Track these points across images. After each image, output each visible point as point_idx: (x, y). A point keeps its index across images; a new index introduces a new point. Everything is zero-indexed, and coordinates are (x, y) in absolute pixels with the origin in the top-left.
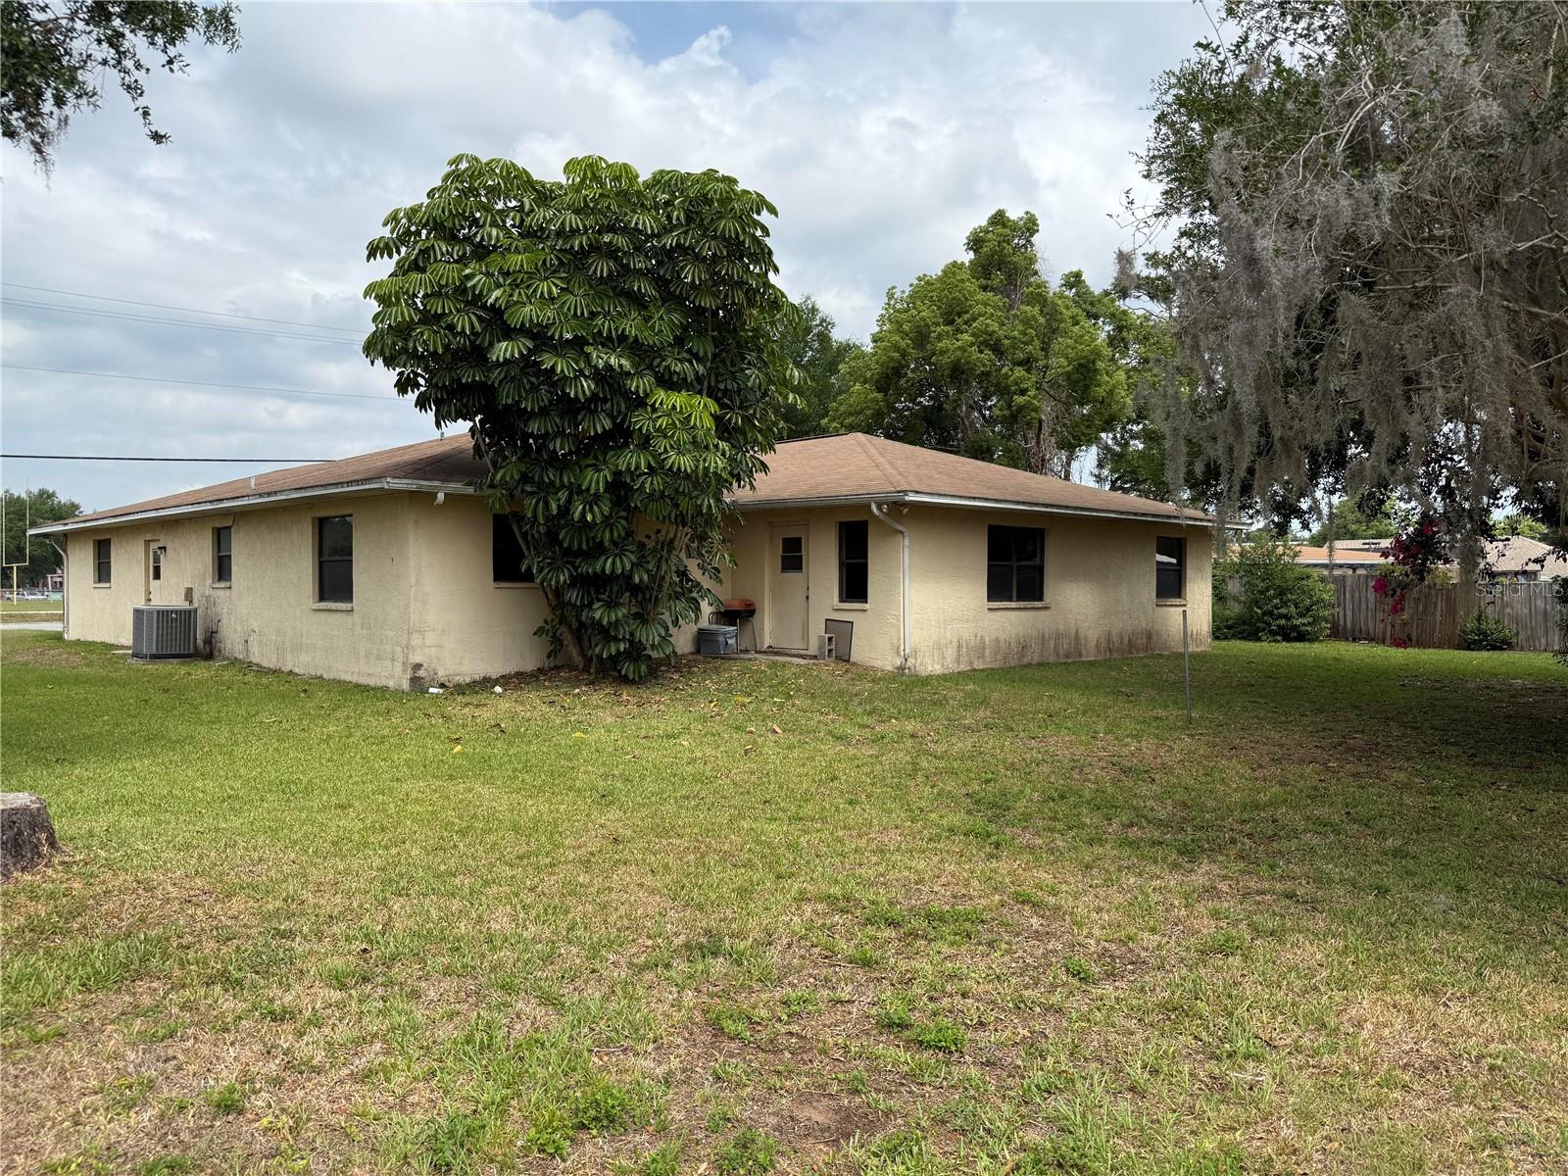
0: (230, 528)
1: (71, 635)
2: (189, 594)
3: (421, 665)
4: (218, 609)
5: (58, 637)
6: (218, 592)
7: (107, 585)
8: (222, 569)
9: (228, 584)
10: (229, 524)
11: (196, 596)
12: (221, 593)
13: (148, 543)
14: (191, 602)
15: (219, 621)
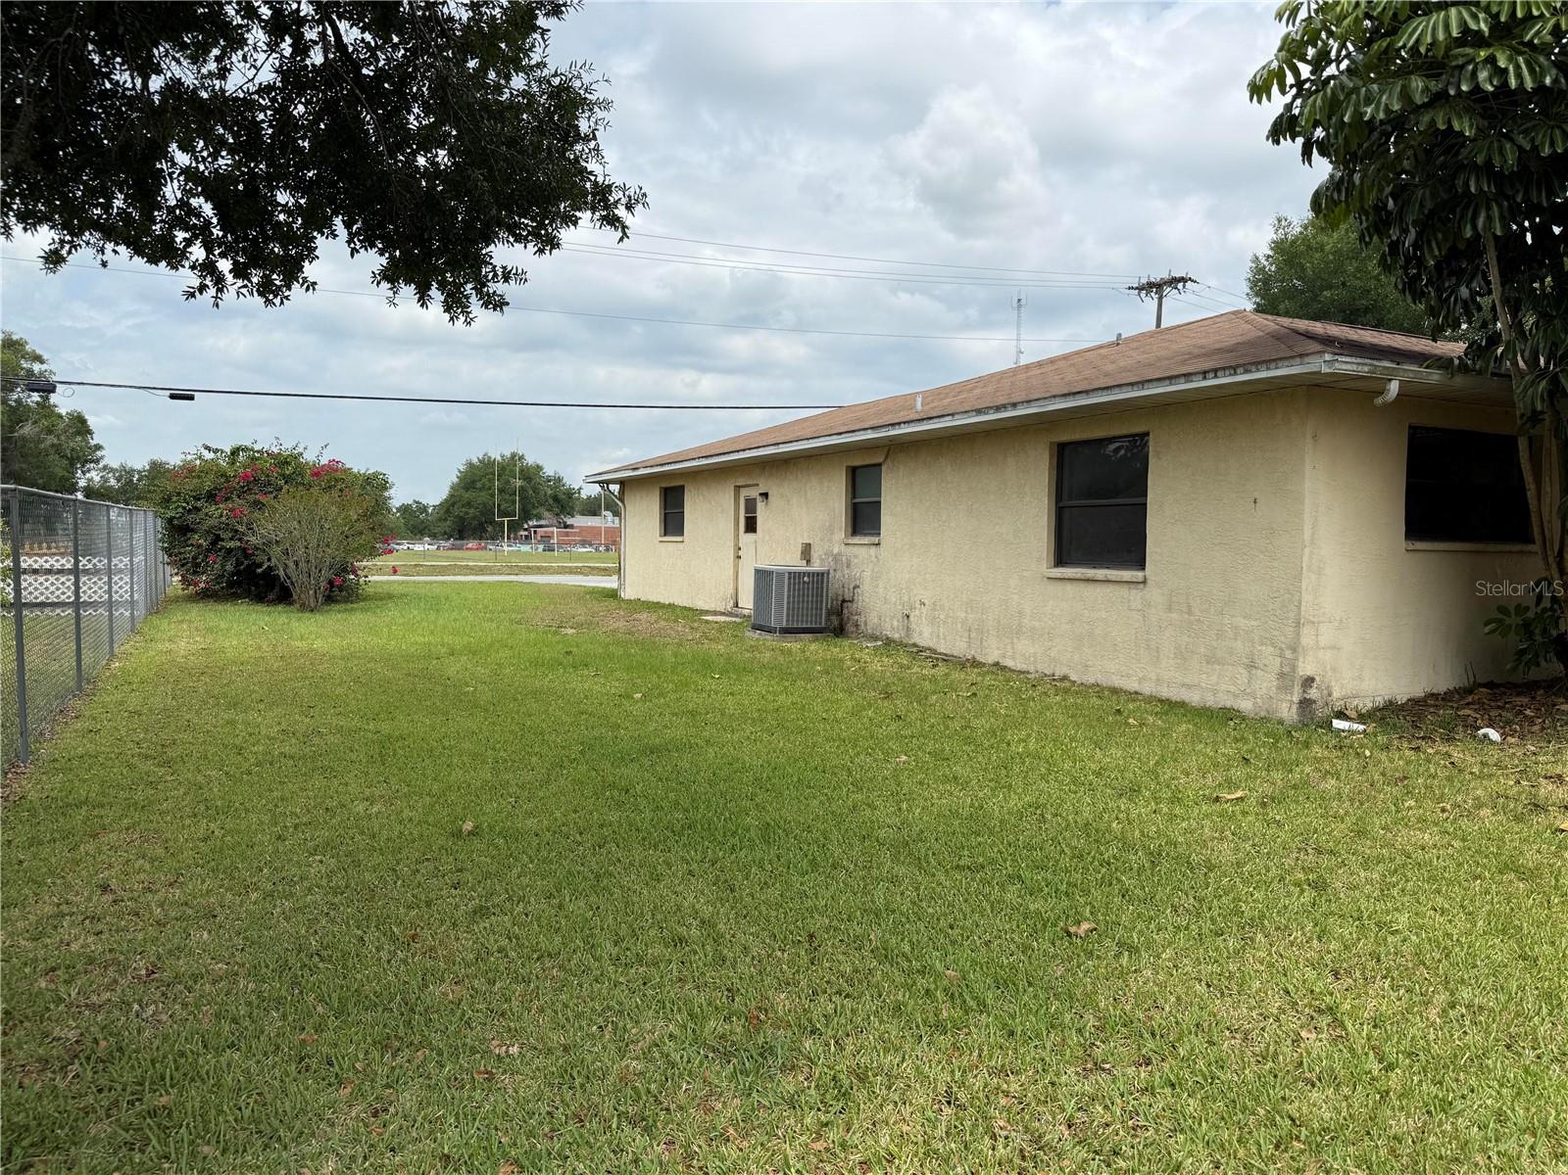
0: (880, 465)
1: (628, 593)
2: (806, 552)
3: (1312, 680)
4: (856, 572)
5: (613, 594)
6: (855, 550)
7: (679, 539)
8: (863, 518)
9: (876, 540)
10: (880, 460)
11: (815, 556)
12: (862, 552)
13: (738, 488)
14: (808, 562)
15: (856, 587)
